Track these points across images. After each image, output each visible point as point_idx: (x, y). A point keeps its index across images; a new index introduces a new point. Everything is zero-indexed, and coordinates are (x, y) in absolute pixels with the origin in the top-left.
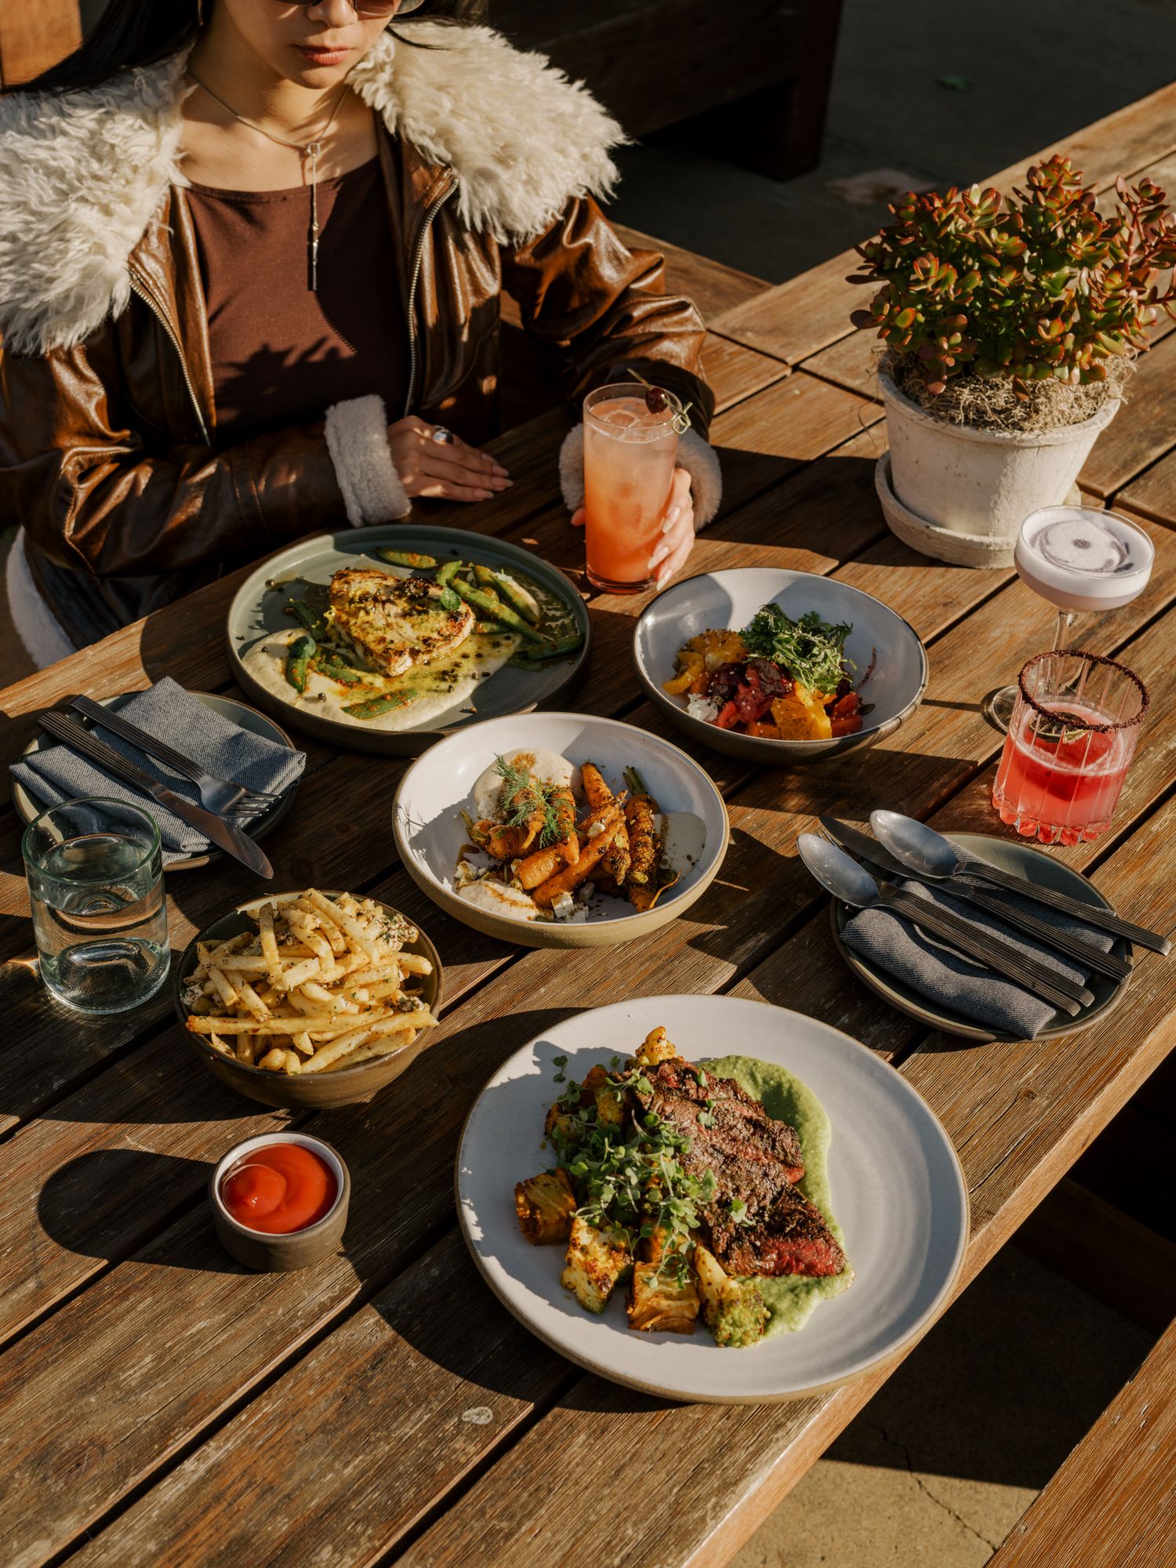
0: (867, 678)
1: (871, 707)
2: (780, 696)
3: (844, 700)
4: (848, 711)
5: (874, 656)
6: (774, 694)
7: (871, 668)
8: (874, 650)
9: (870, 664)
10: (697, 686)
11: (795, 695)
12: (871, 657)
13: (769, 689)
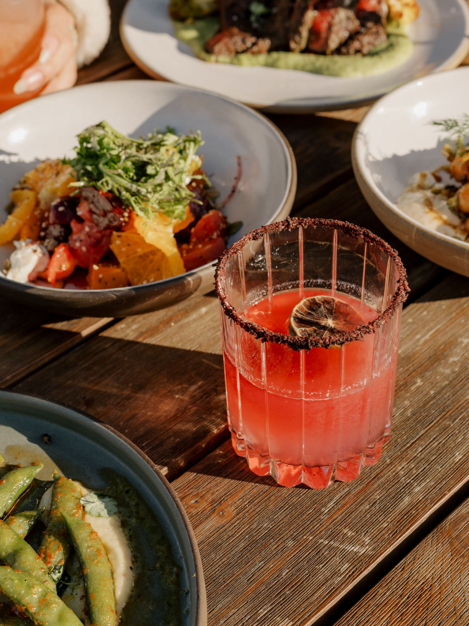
0: (233, 191)
1: (238, 226)
2: (119, 229)
3: (201, 223)
4: (207, 236)
5: (239, 164)
6: (110, 228)
7: (238, 179)
8: (239, 158)
9: (235, 174)
10: (25, 231)
11: (133, 227)
12: (236, 166)
13: (104, 222)
